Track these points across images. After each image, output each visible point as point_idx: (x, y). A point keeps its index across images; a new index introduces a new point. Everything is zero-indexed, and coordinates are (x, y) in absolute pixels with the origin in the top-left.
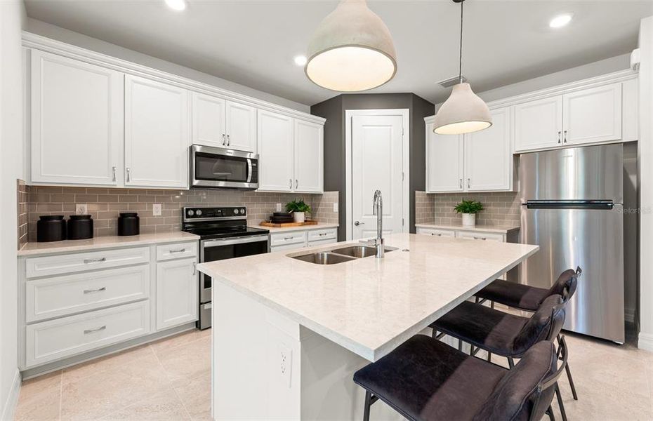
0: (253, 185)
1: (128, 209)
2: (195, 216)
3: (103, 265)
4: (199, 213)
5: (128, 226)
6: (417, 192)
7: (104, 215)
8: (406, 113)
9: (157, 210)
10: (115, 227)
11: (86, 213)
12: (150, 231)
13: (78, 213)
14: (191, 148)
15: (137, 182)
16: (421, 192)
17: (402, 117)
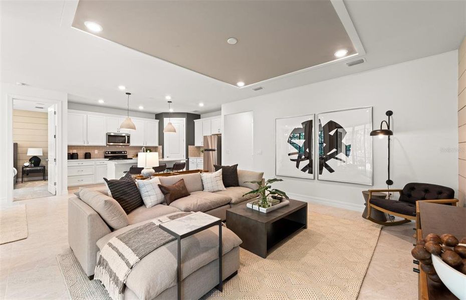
0: (128, 144)
1: (88, 151)
2: (109, 154)
3: (83, 165)
4: (110, 153)
5: (88, 156)
6: (189, 146)
7: (81, 153)
8: (184, 119)
9: (96, 152)
10: (84, 157)
11: (76, 152)
12: (94, 158)
13: (74, 152)
14: (107, 134)
15: (91, 144)
16: (192, 146)
17: (183, 120)
